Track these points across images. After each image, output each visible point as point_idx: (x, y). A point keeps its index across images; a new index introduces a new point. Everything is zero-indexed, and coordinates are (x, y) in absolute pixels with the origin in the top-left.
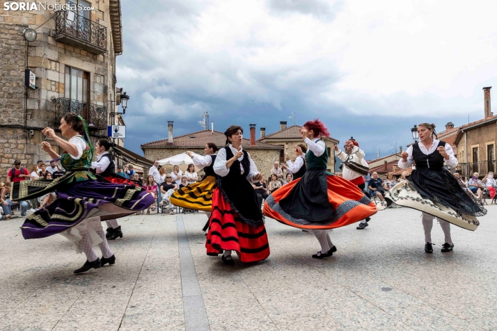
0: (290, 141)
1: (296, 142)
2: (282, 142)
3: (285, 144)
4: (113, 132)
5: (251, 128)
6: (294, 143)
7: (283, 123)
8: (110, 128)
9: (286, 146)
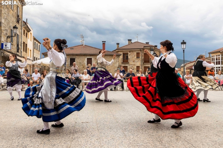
0: (131, 50)
1: (135, 51)
2: (127, 51)
3: (128, 52)
4: (4, 46)
5: (103, 43)
6: (134, 52)
7: (130, 40)
8: (2, 44)
9: (129, 53)
